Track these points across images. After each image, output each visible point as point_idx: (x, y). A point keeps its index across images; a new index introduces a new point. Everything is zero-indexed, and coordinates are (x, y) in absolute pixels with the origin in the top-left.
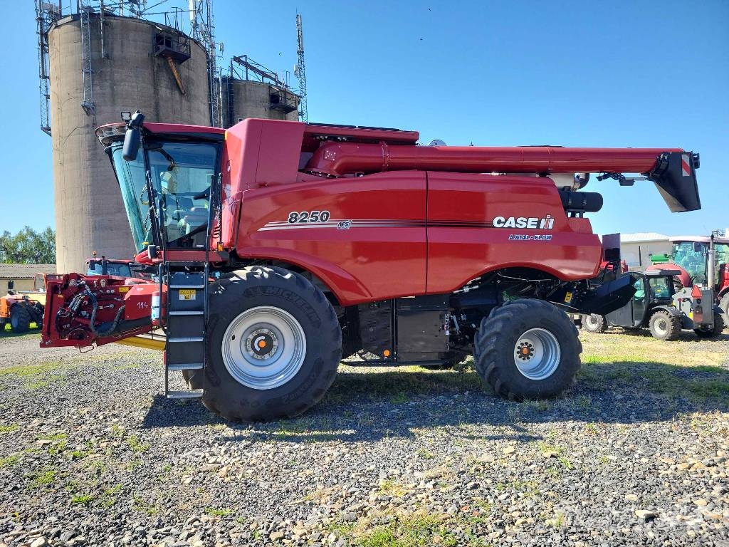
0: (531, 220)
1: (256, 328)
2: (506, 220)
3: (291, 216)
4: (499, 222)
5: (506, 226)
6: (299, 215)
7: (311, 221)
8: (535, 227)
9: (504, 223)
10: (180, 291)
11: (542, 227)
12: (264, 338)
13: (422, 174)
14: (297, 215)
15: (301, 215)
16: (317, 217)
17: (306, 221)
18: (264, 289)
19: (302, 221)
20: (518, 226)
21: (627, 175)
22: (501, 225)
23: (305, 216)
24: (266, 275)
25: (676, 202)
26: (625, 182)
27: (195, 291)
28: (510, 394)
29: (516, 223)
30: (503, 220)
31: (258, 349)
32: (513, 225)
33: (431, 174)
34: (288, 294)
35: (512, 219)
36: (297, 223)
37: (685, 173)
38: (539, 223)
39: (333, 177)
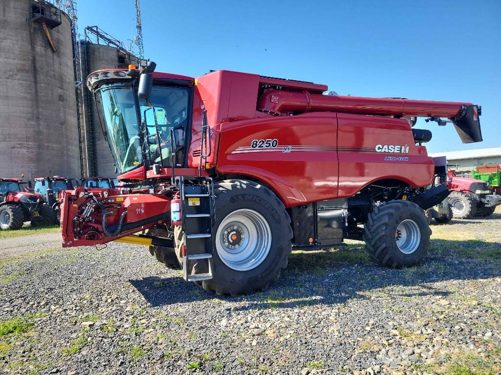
0: (396, 147)
1: (229, 226)
2: (383, 147)
3: (253, 143)
4: (379, 148)
5: (383, 151)
6: (258, 142)
7: (266, 146)
8: (399, 152)
9: (382, 149)
10: (189, 199)
11: (402, 152)
12: (234, 233)
13: (334, 114)
14: (257, 142)
15: (260, 143)
16: (270, 144)
17: (263, 147)
18: (243, 196)
19: (259, 147)
20: (389, 151)
21: (442, 119)
22: (380, 150)
23: (262, 143)
24: (244, 186)
25: (468, 136)
26: (441, 123)
27: (199, 199)
28: (395, 265)
29: (388, 149)
30: (381, 147)
31: (231, 241)
32: (387, 151)
33: (340, 115)
34: (259, 200)
35: (386, 147)
36: (257, 148)
37: (475, 119)
38: (401, 148)
39: (277, 115)
